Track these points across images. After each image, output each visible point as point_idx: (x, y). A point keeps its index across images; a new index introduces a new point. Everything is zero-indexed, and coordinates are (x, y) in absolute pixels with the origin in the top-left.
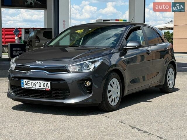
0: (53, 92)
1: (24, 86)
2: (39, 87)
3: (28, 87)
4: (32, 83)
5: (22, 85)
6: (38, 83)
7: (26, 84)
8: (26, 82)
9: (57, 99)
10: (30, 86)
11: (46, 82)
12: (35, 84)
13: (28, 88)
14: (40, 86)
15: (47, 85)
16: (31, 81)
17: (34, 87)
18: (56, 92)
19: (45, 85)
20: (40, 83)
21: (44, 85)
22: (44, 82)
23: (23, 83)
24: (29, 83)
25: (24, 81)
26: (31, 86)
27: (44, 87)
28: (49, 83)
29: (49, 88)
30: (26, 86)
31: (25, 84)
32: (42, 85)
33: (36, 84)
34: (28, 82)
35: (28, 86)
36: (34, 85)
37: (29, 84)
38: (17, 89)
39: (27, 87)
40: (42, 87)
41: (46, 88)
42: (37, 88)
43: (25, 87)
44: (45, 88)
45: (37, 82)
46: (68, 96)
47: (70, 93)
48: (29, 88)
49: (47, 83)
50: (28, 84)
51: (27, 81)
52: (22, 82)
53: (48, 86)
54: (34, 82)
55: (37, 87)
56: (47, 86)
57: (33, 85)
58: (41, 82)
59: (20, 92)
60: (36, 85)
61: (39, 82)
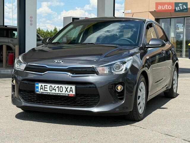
0: (78, 98)
1: (39, 91)
2: (60, 92)
3: (44, 91)
4: (51, 87)
5: (36, 89)
6: (58, 87)
7: (42, 89)
8: (42, 85)
9: (82, 106)
10: (47, 91)
11: (70, 86)
12: (54, 89)
13: (44, 93)
14: (61, 91)
15: (71, 90)
16: (49, 85)
17: (53, 91)
18: (81, 98)
19: (69, 90)
20: (61, 88)
21: (67, 89)
22: (67, 86)
23: (38, 87)
24: (45, 87)
25: (40, 85)
26: (49, 91)
27: (67, 93)
28: (73, 87)
29: (74, 93)
30: (42, 91)
31: (41, 89)
32: (64, 90)
33: (56, 88)
34: (45, 86)
35: (45, 90)
36: (53, 90)
37: (47, 88)
38: (29, 95)
39: (43, 92)
40: (63, 92)
41: (69, 93)
42: (57, 93)
43: (40, 92)
45: (57, 86)
46: (97, 102)
48: (46, 93)
49: (71, 88)
50: (45, 88)
51: (43, 85)
52: (37, 85)
53: (72, 91)
54: (53, 85)
55: (57, 92)
56: (70, 91)
57: (51, 90)
58: (63, 86)
59: (32, 98)
60: (55, 90)
61: (60, 86)
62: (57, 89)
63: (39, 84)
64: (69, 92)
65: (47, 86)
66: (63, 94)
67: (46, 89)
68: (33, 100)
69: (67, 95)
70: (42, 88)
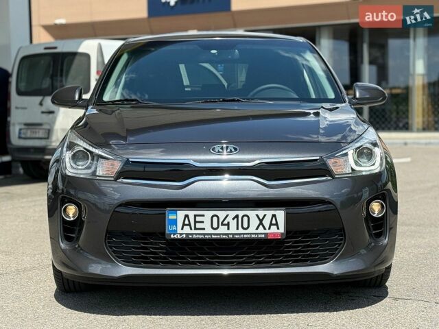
1: (179, 231)
2: (241, 231)
3: (194, 231)
4: (215, 218)
5: (169, 228)
6: (237, 216)
7: (189, 225)
8: (187, 216)
9: (297, 262)
10: (204, 229)
11: (269, 213)
12: (225, 222)
13: (195, 236)
14: (245, 226)
15: (274, 222)
16: (208, 214)
17: (223, 230)
19: (266, 222)
20: (245, 219)
21: (261, 221)
22: (261, 213)
23: (175, 222)
24: (198, 219)
25: (181, 214)
26: (209, 230)
27: (261, 230)
28: (281, 215)
29: (282, 230)
30: (187, 230)
31: (184, 225)
32: (254, 222)
33: (229, 219)
34: (195, 216)
35: (196, 229)
36: (222, 224)
37: (203, 222)
38: (139, 244)
39: (192, 234)
40: (252, 230)
41: (267, 231)
42: (233, 234)
43: (181, 234)
44: (265, 232)
45: (232, 213)
46: (337, 249)
47: (341, 240)
48: (201, 237)
49: (274, 216)
50: (196, 222)
51: (191, 214)
52: (171, 217)
53: (277, 224)
54: (222, 214)
55: (233, 230)
56: (271, 224)
57: (215, 226)
58: (252, 213)
59: (152, 253)
60: (228, 225)
61: (241, 213)
62: (233, 224)
63: (178, 212)
64: (267, 227)
65: (203, 216)
66: (251, 234)
67: (198, 225)
68: (153, 257)
69: (263, 236)
70: (187, 222)
